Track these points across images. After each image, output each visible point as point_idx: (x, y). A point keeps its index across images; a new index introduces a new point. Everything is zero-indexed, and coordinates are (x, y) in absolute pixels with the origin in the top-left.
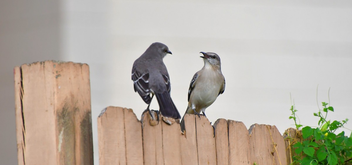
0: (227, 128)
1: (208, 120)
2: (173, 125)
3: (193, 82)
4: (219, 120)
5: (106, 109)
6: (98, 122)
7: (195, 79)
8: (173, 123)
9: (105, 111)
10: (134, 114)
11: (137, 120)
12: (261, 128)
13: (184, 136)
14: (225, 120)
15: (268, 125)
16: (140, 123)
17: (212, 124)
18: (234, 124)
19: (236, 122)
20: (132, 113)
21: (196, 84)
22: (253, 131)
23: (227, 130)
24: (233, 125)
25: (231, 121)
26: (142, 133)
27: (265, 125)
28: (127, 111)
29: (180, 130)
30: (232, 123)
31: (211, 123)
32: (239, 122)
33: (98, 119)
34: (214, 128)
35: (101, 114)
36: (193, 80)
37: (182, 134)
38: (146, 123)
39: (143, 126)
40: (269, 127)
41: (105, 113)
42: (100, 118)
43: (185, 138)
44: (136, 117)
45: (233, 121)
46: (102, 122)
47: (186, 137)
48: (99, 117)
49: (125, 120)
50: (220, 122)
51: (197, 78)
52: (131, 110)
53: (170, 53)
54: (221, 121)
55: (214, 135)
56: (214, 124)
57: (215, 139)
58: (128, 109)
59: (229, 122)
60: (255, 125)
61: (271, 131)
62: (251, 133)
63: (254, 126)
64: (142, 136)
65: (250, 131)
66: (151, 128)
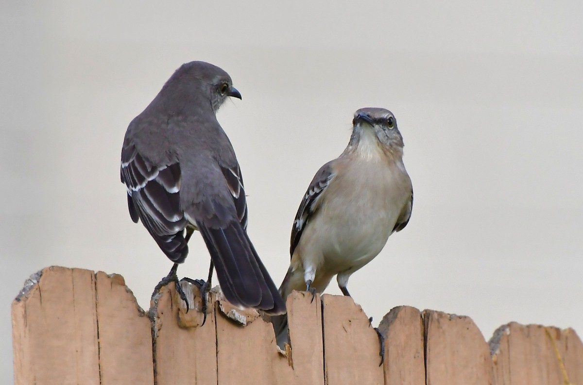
0: (420, 337)
1: (361, 310)
2: (250, 325)
3: (316, 195)
4: (395, 311)
5: (40, 274)
6: (14, 315)
7: (321, 185)
8: (250, 319)
9: (35, 281)
10: (129, 292)
11: (139, 309)
12: (528, 336)
13: (285, 362)
14: (414, 310)
15: (551, 327)
16: (146, 320)
17: (376, 324)
18: (445, 324)
19: (451, 317)
20: (122, 288)
21: (323, 200)
22: (503, 345)
23: (421, 344)
24: (439, 327)
25: (436, 316)
26: (154, 350)
27: (540, 327)
28: (107, 282)
29: (275, 342)
30: (438, 321)
31: (371, 320)
32: (460, 317)
33: (13, 306)
34: (380, 336)
35: (24, 290)
36: (317, 190)
37: (280, 355)
38: (166, 321)
39: (156, 328)
40: (553, 334)
41: (36, 287)
42: (21, 304)
43: (290, 368)
44: (134, 300)
45: (441, 314)
46: (25, 316)
47: (291, 364)
48: (18, 299)
49: (100, 309)
50: (399, 316)
51: (328, 183)
52: (118, 280)
53: (237, 95)
54: (401, 314)
55: (379, 359)
56: (382, 323)
57: (384, 373)
58: (108, 277)
59: (426, 318)
60: (509, 325)
61: (559, 346)
62: (498, 352)
63: (508, 331)
64: (154, 361)
65: (493, 345)
66: (183, 334)
